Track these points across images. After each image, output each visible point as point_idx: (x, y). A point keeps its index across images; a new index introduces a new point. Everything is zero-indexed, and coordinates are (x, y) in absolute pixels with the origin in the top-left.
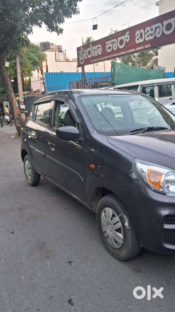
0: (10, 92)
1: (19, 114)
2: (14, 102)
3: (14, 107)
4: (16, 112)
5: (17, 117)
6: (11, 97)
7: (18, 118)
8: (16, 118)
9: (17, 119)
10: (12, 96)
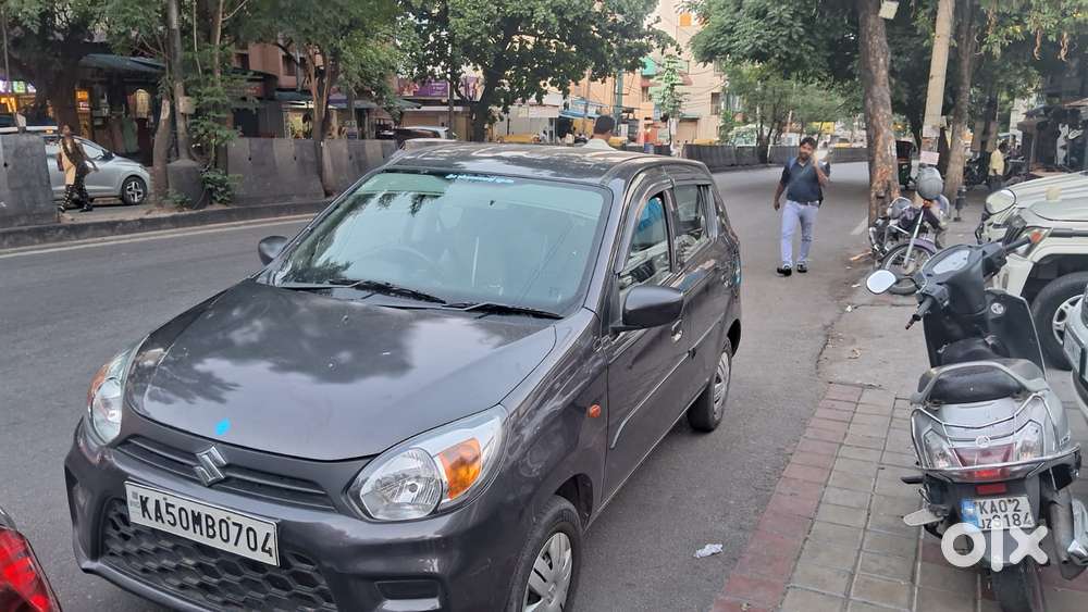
0: (874, 103)
1: (888, 182)
2: (881, 142)
3: (878, 155)
4: (881, 176)
5: (877, 193)
6: (875, 121)
7: (883, 195)
8: (873, 195)
9: (878, 197)
10: (878, 120)
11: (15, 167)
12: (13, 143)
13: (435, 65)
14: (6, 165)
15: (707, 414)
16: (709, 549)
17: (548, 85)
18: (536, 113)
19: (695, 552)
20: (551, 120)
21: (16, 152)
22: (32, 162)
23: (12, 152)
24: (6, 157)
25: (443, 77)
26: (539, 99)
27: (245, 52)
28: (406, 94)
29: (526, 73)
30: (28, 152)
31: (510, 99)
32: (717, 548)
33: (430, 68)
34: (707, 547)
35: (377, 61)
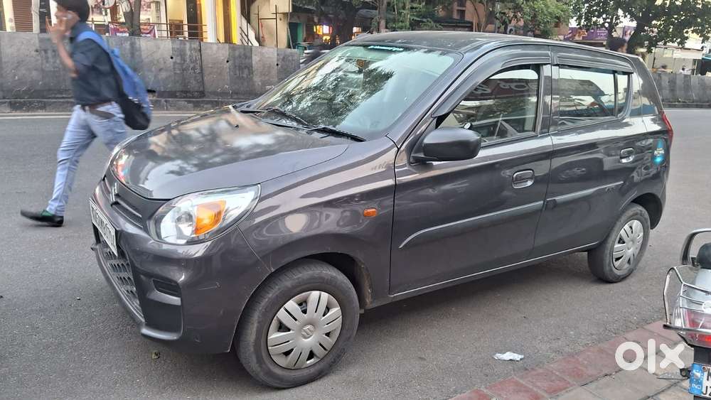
11: (282, 67)
12: (283, 53)
13: (598, 17)
14: (277, 65)
15: (603, 268)
16: (508, 356)
17: (690, 33)
18: (679, 54)
19: (495, 354)
20: (695, 60)
21: (284, 58)
22: (292, 64)
23: (281, 57)
24: (278, 60)
25: (603, 25)
26: (682, 43)
27: (464, 9)
28: (577, 38)
29: (673, 24)
30: (290, 58)
31: (653, 43)
32: (517, 357)
33: (594, 19)
34: (508, 353)
35: (546, 12)
